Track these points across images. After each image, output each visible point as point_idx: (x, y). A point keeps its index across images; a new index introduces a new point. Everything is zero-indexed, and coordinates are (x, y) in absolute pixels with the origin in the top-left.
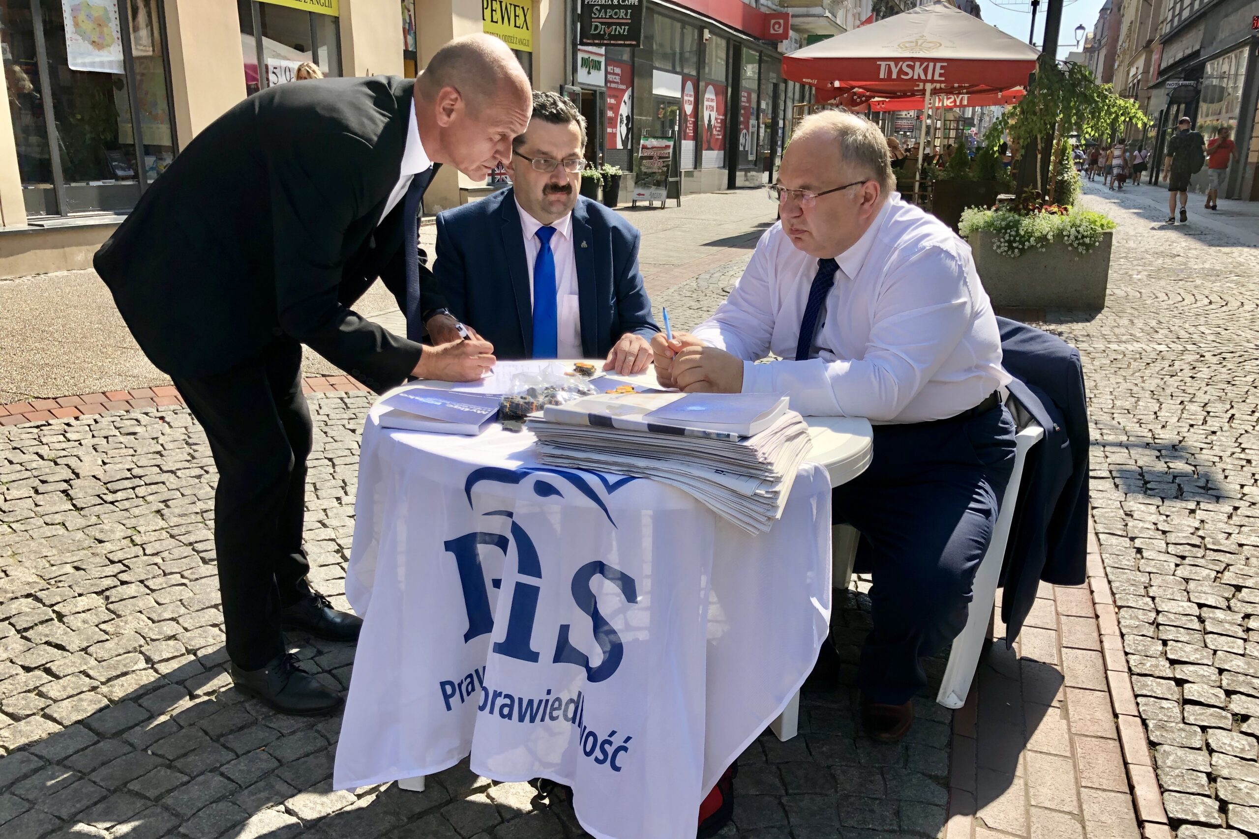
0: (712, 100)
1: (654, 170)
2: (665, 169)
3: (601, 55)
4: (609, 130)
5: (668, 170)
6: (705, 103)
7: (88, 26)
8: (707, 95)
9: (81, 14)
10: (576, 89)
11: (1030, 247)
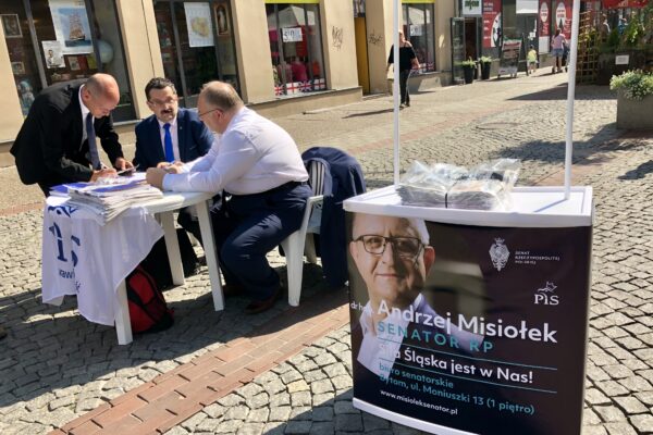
0: (562, 11)
1: (510, 57)
2: (517, 56)
4: (486, 38)
6: (557, 13)
7: (198, 27)
8: (559, 9)
9: (195, 23)
10: (462, 18)
11: (648, 94)
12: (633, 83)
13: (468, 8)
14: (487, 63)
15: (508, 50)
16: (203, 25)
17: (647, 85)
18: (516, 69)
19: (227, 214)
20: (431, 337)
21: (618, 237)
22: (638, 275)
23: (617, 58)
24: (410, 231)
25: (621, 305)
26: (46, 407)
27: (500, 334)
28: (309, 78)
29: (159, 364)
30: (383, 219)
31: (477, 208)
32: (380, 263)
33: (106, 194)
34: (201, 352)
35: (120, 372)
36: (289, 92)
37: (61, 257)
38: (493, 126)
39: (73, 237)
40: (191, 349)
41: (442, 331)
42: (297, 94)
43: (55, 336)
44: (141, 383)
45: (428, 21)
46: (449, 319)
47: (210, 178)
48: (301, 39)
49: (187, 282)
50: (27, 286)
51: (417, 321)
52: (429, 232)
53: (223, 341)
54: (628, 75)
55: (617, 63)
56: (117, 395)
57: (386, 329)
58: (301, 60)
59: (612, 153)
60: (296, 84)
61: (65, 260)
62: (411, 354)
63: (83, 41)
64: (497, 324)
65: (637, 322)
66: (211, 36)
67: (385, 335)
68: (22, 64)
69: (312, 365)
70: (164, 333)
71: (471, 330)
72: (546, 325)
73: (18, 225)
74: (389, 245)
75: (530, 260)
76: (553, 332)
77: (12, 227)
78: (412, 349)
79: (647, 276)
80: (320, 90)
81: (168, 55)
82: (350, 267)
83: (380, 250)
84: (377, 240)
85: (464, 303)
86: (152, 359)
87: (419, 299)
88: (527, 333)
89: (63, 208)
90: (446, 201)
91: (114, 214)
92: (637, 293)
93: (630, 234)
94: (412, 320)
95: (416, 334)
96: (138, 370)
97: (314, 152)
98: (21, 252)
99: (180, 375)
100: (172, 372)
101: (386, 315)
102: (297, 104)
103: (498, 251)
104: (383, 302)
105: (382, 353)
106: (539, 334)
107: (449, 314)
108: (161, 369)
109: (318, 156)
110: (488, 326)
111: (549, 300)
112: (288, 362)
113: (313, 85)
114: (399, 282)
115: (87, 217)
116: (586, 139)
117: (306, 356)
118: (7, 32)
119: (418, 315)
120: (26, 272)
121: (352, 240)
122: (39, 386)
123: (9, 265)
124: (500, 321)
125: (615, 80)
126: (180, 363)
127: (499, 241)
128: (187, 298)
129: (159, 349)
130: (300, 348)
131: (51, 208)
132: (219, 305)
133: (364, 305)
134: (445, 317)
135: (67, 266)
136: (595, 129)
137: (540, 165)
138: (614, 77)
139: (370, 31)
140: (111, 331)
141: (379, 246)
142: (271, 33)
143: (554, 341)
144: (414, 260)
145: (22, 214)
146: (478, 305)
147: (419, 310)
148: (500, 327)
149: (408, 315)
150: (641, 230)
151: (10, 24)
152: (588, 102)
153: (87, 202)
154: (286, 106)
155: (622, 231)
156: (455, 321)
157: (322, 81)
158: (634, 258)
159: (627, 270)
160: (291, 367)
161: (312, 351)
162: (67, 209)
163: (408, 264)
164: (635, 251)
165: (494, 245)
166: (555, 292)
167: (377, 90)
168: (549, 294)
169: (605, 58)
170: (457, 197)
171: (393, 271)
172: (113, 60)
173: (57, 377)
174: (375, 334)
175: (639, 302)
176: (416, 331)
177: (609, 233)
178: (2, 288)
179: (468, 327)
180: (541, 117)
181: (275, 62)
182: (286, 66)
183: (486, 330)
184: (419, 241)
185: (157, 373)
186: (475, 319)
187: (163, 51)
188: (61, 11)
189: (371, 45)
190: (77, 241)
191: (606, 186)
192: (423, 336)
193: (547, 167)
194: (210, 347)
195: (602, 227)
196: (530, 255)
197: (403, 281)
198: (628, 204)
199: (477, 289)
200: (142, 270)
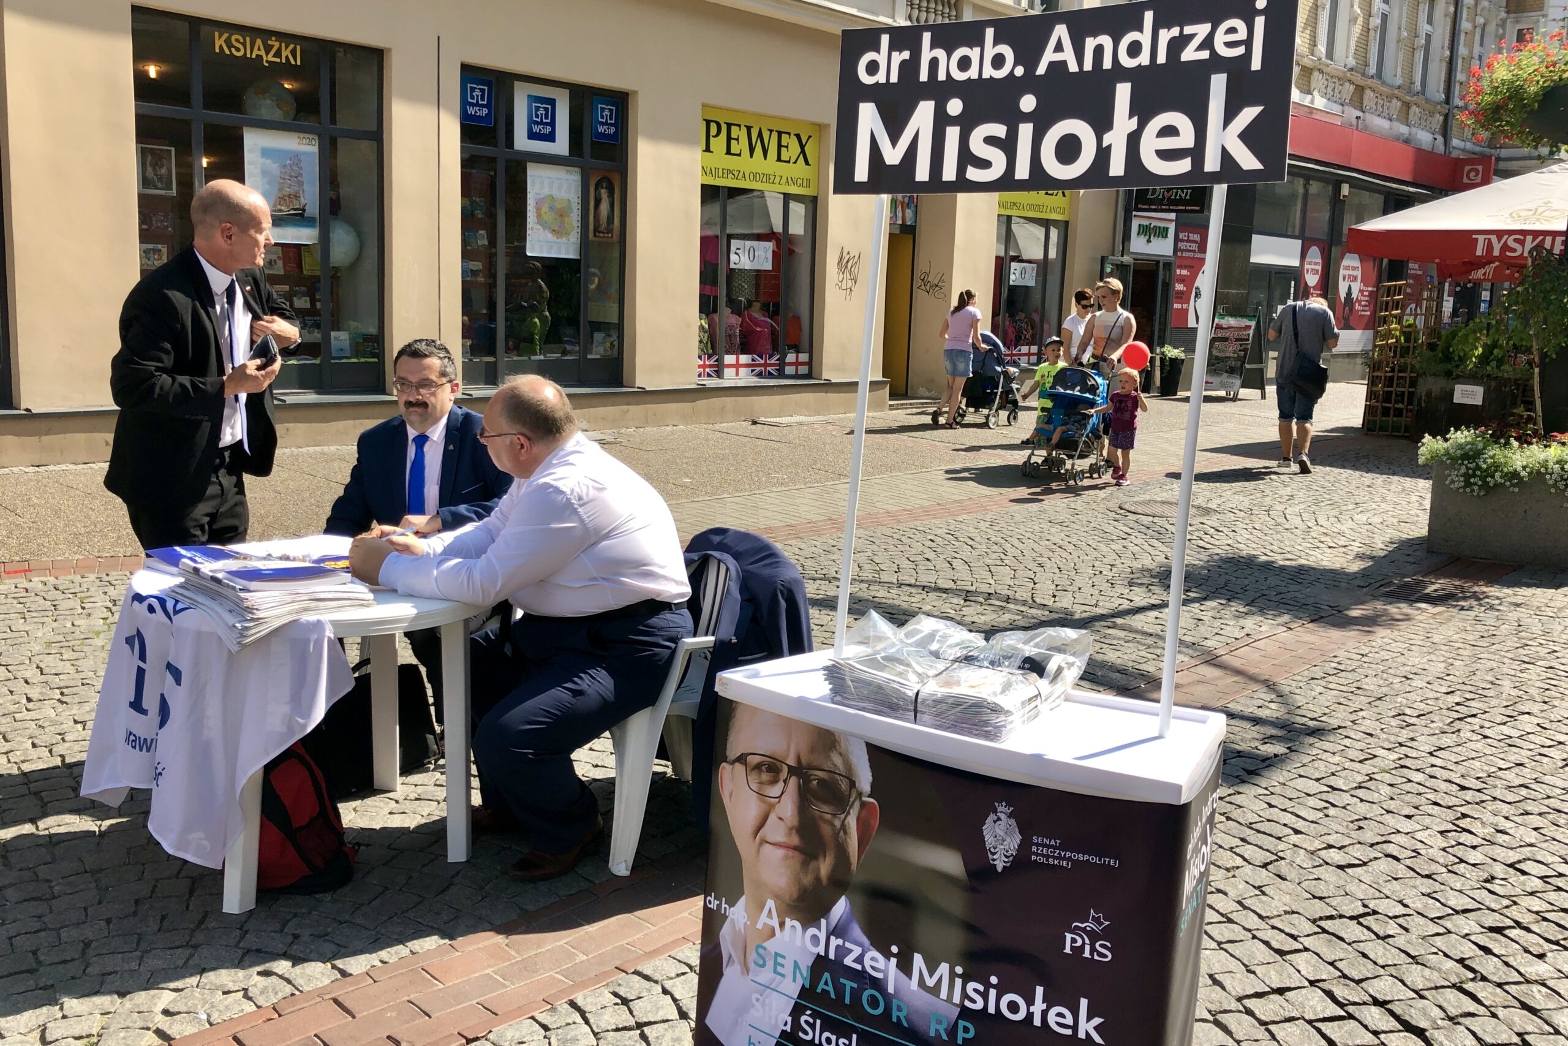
0: (1354, 268)
1: (1228, 355)
2: (1242, 353)
3: (1171, 221)
4: (1177, 306)
5: (1246, 354)
6: (1342, 272)
7: (548, 216)
8: (1345, 262)
9: (545, 209)
10: (1127, 259)
11: (1496, 485)
12: (1466, 456)
13: (1143, 239)
14: (1174, 361)
15: (1225, 339)
16: (562, 214)
17: (1497, 467)
18: (1238, 382)
19: (508, 649)
20: (856, 995)
21: (1362, 809)
22: (1383, 906)
23: (1459, 388)
24: (837, 760)
25: (1325, 972)
26: (37, 1034)
27: (991, 1010)
28: (775, 348)
29: (298, 969)
30: (788, 724)
31: (970, 733)
32: (773, 818)
33: (253, 585)
34: (393, 954)
35: (211, 977)
36: (729, 373)
37: (137, 705)
38: (1158, 509)
39: (169, 666)
40: (375, 944)
41: (878, 984)
42: (745, 378)
43: (93, 872)
44: (250, 1007)
45: (1052, 254)
46: (894, 961)
47: (477, 576)
48: (768, 266)
49: (404, 787)
50: (60, 749)
51: (832, 956)
52: (872, 767)
53: (449, 934)
54: (1461, 436)
55: (1458, 399)
56: (190, 1030)
57: (770, 964)
58: (765, 308)
59: (1405, 608)
60: (744, 359)
61: (144, 712)
62: (812, 1026)
63: (299, 218)
64: (988, 985)
65: (1351, 1016)
66: (574, 237)
67: (765, 976)
68: (164, 250)
69: (623, 1017)
70: (328, 897)
71: (935, 990)
72: (1084, 1003)
73: (76, 603)
74: (793, 781)
75: (1060, 858)
76: (1097, 1021)
77: (63, 605)
78: (815, 1015)
79: (1400, 910)
80: (796, 376)
81: (477, 265)
82: (714, 819)
83: (776, 790)
84: (771, 768)
85: (926, 929)
86: (285, 956)
87: (841, 907)
88: (1044, 1014)
89: (162, 601)
90: (915, 707)
91: (264, 630)
92: (1366, 948)
93: (1392, 805)
94: (821, 950)
95: (826, 984)
96: (250, 977)
97: (717, 539)
98: (68, 667)
99: (336, 1001)
100: (320, 993)
101: (773, 934)
102: (741, 400)
103: (1000, 829)
104: (770, 904)
105: (756, 1014)
106: (1069, 1020)
107: (894, 949)
108: (299, 982)
109: (722, 547)
110: (971, 986)
111: (1093, 950)
112: (573, 1004)
113: (782, 364)
114: (805, 864)
115: (205, 628)
116: (1355, 567)
117: (616, 995)
118: (145, 181)
119: (835, 942)
120: (67, 714)
121: (725, 759)
122: (31, 983)
123: (34, 693)
124: (994, 980)
125: (1430, 445)
126: (344, 974)
127: (1002, 809)
128: (396, 822)
129: (306, 934)
130: (606, 974)
131: (138, 598)
132: (457, 849)
133: (732, 903)
134: (888, 955)
135: (144, 726)
136: (1380, 544)
137: (1239, 616)
138: (1427, 438)
139: (921, 266)
140: (213, 879)
141: (774, 782)
142: (705, 242)
143: (1098, 1039)
144: (837, 823)
145: (92, 577)
146: (954, 938)
147: (837, 931)
148: (993, 993)
149: (815, 939)
150: (1415, 800)
151: (154, 166)
152: (1380, 479)
153: (214, 595)
154: (717, 402)
155: (1375, 797)
156: (905, 966)
157: (804, 357)
158: (1384, 865)
159: (1360, 891)
160: (578, 1018)
161: (632, 986)
162: (170, 605)
163: (826, 830)
164: (1391, 849)
165: (992, 817)
166: (1105, 935)
167: (922, 391)
168: (1094, 937)
169: (1430, 385)
170: (938, 702)
171: (795, 840)
172: (355, 265)
173: (73, 969)
174: (746, 969)
175: (1367, 969)
176: (827, 975)
177: (1346, 798)
178: (7, 746)
179: (930, 982)
180: (1268, 501)
181: (707, 306)
182: (728, 319)
183: (965, 995)
184: (852, 784)
185: (288, 989)
186: (944, 969)
187: (466, 255)
188: (266, 153)
189: (920, 295)
190: (177, 674)
191: (1370, 684)
192: (839, 989)
193: (1250, 623)
194: (417, 945)
195: (1333, 781)
196: (1061, 847)
197: (813, 864)
198: (1403, 737)
199: (955, 903)
200: (302, 751)
